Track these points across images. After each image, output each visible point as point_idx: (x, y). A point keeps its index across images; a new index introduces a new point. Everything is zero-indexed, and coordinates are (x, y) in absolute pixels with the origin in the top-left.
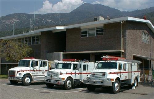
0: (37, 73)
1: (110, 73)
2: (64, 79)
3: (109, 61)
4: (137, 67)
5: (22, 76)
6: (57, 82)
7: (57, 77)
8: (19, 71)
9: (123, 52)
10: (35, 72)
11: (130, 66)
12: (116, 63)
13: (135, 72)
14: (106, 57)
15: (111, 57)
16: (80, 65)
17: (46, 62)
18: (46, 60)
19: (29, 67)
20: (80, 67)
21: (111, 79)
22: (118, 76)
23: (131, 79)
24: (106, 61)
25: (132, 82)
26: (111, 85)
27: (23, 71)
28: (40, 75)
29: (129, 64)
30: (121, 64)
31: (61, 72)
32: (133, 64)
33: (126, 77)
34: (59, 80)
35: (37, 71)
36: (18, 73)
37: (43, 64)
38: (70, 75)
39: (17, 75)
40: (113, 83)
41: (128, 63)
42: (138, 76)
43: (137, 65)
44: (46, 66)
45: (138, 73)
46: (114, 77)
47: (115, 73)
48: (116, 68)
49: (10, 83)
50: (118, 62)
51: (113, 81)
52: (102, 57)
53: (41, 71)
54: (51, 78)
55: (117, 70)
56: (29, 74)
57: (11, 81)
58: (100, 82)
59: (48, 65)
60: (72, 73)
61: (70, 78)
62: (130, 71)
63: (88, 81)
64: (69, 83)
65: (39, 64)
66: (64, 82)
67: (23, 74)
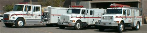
0: (30, 17)
1: (116, 17)
2: (74, 21)
3: (115, 8)
4: (139, 13)
5: (15, 19)
6: (68, 24)
7: (68, 20)
8: (13, 15)
9: (139, 2)
10: (28, 16)
11: (133, 12)
12: (122, 10)
13: (137, 17)
14: (114, 5)
15: (118, 5)
16: (88, 10)
17: (39, 7)
18: (40, 6)
19: (22, 11)
20: (87, 13)
21: (117, 22)
22: (122, 19)
23: (134, 23)
24: (114, 8)
25: (135, 25)
26: (117, 26)
27: (17, 15)
28: (33, 19)
29: (133, 11)
30: (125, 10)
31: (72, 16)
32: (135, 10)
33: (129, 21)
34: (71, 22)
35: (30, 15)
36: (12, 16)
37: (37, 9)
38: (79, 19)
39: (11, 18)
40: (119, 24)
41: (131, 10)
42: (140, 20)
43: (139, 11)
44: (39, 11)
45: (140, 18)
46: (120, 20)
47: (120, 17)
48: (121, 13)
49: (5, 26)
50: (123, 9)
51: (118, 23)
52: (110, 5)
53: (34, 15)
54: (64, 21)
55: (122, 15)
56: (22, 18)
57: (6, 24)
58: (109, 24)
59: (42, 10)
60: (81, 17)
61: (79, 21)
62: (133, 16)
63: (99, 23)
64: (79, 25)
65: (32, 9)
66: (75, 24)
67: (16, 17)
